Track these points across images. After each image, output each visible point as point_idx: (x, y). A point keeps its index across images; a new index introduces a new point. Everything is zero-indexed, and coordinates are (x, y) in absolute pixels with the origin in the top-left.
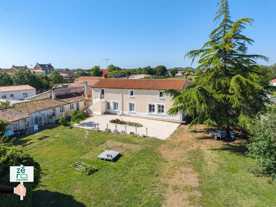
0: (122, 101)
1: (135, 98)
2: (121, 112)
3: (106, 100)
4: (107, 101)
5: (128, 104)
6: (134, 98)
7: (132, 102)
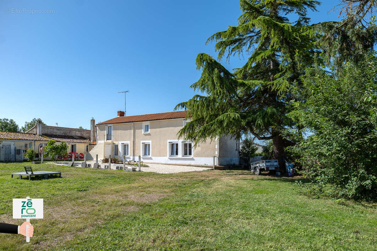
0: (133, 142)
1: (151, 135)
2: (132, 157)
3: (113, 142)
4: (115, 142)
5: (141, 144)
6: (149, 134)
7: (146, 142)
